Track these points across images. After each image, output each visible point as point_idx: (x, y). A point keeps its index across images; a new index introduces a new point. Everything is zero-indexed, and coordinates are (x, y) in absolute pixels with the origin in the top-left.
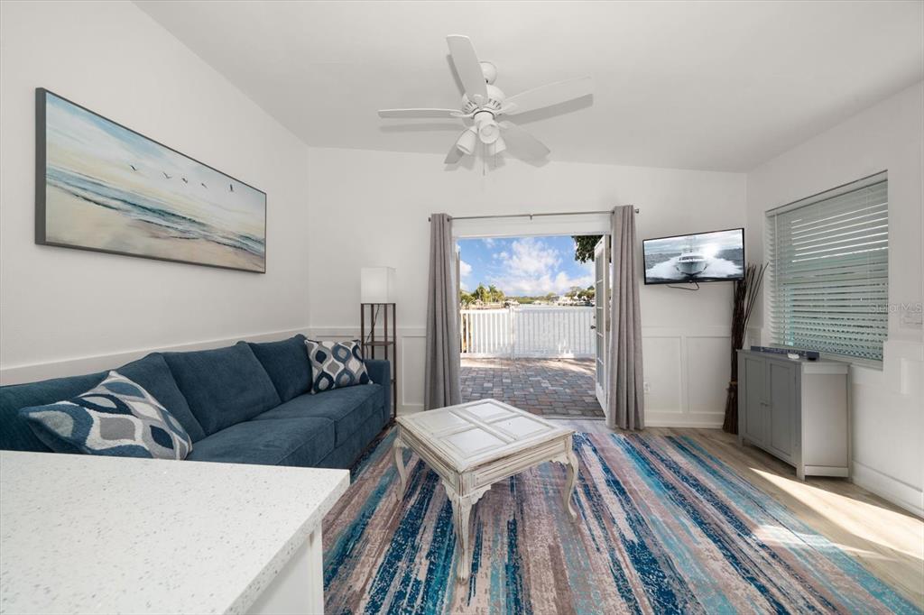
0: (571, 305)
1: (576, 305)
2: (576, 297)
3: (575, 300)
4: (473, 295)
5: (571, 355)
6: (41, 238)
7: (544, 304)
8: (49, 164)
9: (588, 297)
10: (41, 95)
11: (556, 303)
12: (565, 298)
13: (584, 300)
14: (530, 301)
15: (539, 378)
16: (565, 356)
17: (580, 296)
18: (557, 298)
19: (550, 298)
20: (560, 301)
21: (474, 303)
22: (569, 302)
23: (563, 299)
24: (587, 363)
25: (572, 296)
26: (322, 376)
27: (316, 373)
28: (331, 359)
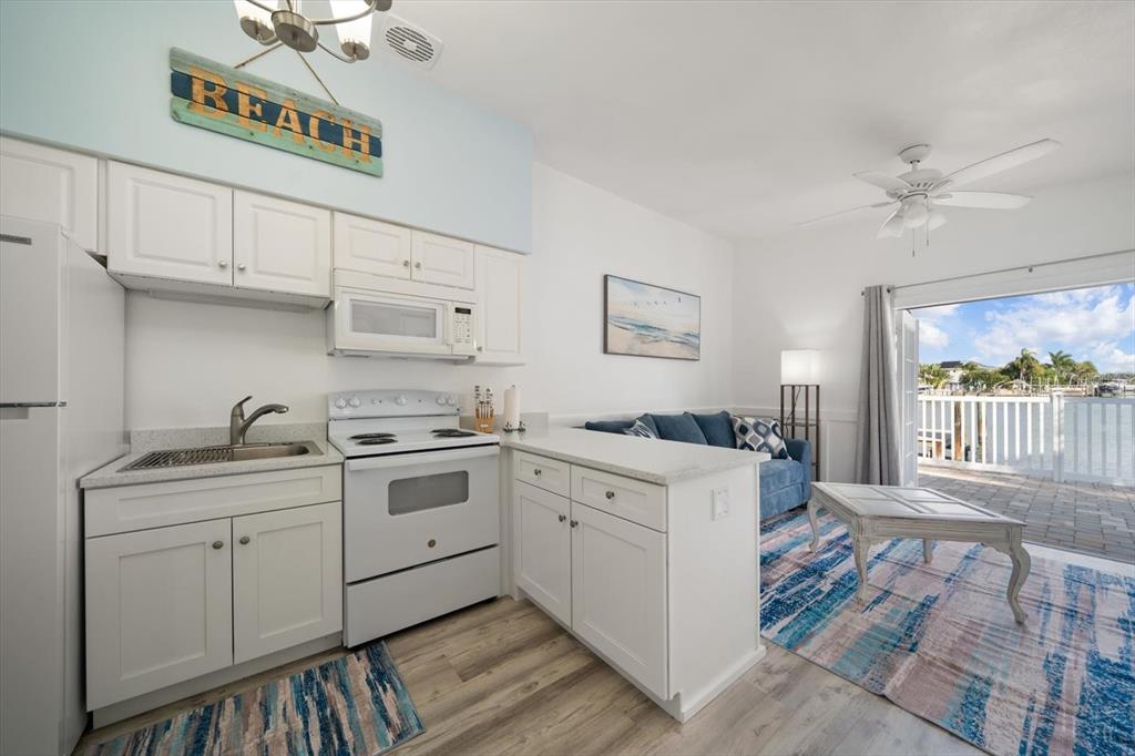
6: (605, 351)
8: (609, 313)
10: (606, 278)
21: (1006, 387)
26: (745, 446)
27: (739, 442)
28: (752, 433)
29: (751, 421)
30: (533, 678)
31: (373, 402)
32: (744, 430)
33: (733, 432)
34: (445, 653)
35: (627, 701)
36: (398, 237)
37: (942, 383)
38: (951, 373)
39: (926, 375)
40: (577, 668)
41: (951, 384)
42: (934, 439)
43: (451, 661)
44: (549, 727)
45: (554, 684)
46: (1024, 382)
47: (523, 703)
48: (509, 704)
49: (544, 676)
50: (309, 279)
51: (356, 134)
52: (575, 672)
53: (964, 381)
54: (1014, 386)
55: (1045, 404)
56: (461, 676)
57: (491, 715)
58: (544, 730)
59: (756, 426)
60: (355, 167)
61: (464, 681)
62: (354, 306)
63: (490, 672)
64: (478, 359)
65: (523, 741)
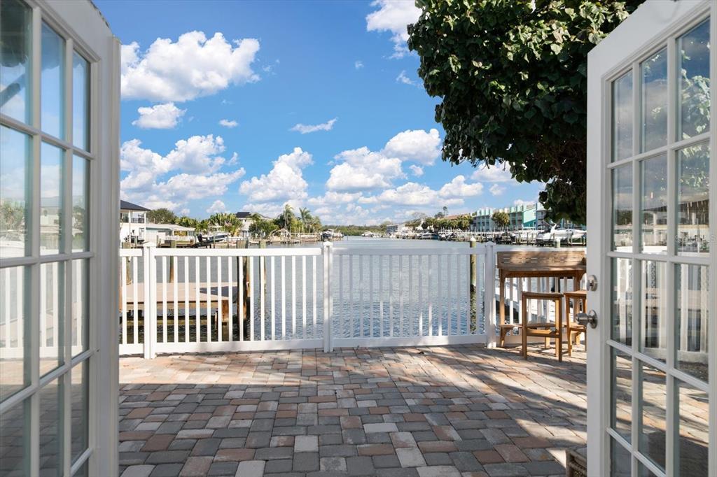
0: (414, 238)
1: (420, 238)
2: (420, 228)
3: (419, 231)
4: (276, 222)
5: (442, 340)
7: (377, 236)
9: (435, 227)
11: (393, 236)
12: (407, 228)
13: (431, 231)
14: (357, 231)
15: (388, 427)
16: (430, 340)
17: (425, 226)
18: (395, 228)
19: (386, 228)
20: (399, 233)
21: (277, 234)
22: (411, 234)
23: (402, 230)
24: (477, 359)
25: (414, 225)
37: (237, 230)
38: (243, 222)
39: (226, 224)
41: (243, 232)
42: (220, 298)
46: (287, 231)
53: (253, 229)
54: (282, 234)
55: (318, 256)
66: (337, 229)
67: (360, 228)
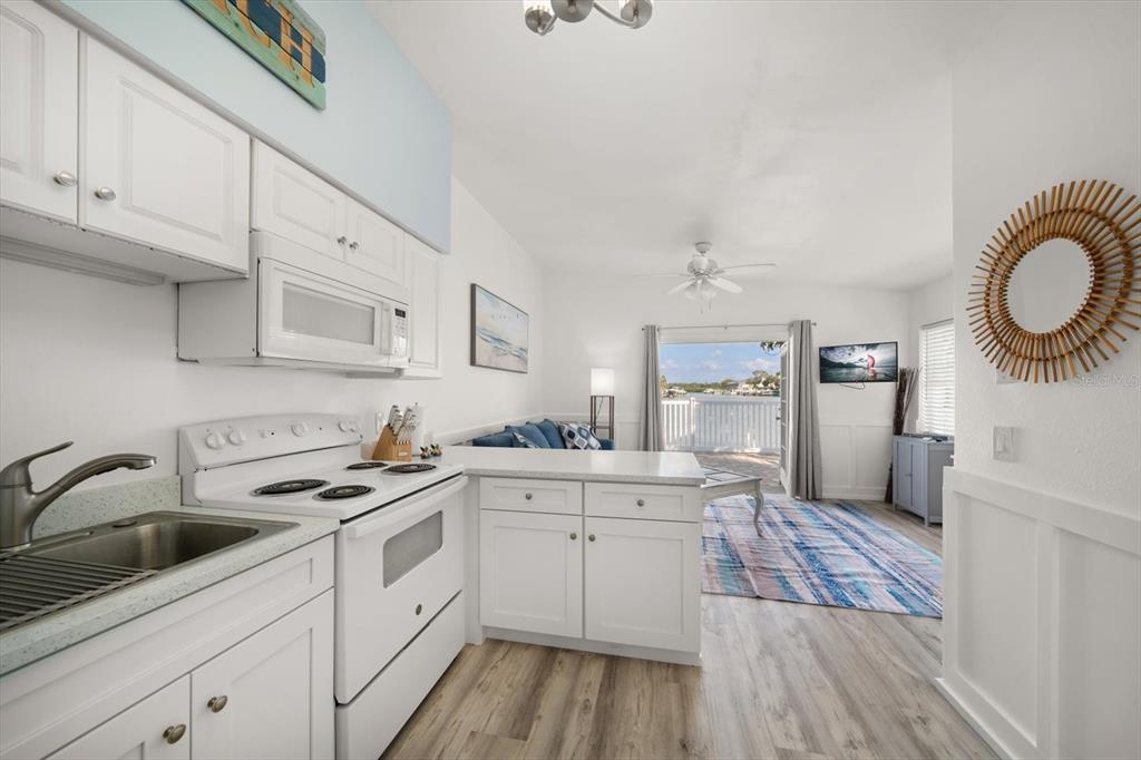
0: (754, 395)
1: (760, 395)
2: (761, 385)
3: (759, 388)
6: (473, 362)
7: (718, 392)
8: (478, 324)
9: (776, 384)
10: (473, 287)
11: (734, 393)
12: (748, 386)
13: (772, 388)
14: (699, 388)
17: (766, 384)
18: (736, 386)
19: (727, 386)
20: (740, 390)
22: (751, 391)
23: (743, 387)
24: (772, 457)
25: (755, 383)
26: (575, 447)
27: (569, 445)
28: (578, 437)
29: (574, 427)
30: (581, 698)
31: (263, 436)
32: (571, 435)
33: (562, 438)
34: (471, 729)
35: (658, 674)
36: (332, 201)
40: (601, 673)
43: (488, 731)
44: (636, 724)
45: (600, 692)
47: (597, 719)
48: (587, 730)
49: (586, 691)
50: (216, 237)
51: (296, 37)
52: (604, 675)
56: (517, 737)
57: (585, 748)
58: (635, 728)
59: (580, 429)
60: (294, 84)
61: (525, 738)
62: (285, 291)
63: (540, 717)
64: (406, 373)
65: (632, 747)
66: (681, 386)
67: (702, 386)
